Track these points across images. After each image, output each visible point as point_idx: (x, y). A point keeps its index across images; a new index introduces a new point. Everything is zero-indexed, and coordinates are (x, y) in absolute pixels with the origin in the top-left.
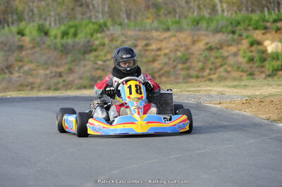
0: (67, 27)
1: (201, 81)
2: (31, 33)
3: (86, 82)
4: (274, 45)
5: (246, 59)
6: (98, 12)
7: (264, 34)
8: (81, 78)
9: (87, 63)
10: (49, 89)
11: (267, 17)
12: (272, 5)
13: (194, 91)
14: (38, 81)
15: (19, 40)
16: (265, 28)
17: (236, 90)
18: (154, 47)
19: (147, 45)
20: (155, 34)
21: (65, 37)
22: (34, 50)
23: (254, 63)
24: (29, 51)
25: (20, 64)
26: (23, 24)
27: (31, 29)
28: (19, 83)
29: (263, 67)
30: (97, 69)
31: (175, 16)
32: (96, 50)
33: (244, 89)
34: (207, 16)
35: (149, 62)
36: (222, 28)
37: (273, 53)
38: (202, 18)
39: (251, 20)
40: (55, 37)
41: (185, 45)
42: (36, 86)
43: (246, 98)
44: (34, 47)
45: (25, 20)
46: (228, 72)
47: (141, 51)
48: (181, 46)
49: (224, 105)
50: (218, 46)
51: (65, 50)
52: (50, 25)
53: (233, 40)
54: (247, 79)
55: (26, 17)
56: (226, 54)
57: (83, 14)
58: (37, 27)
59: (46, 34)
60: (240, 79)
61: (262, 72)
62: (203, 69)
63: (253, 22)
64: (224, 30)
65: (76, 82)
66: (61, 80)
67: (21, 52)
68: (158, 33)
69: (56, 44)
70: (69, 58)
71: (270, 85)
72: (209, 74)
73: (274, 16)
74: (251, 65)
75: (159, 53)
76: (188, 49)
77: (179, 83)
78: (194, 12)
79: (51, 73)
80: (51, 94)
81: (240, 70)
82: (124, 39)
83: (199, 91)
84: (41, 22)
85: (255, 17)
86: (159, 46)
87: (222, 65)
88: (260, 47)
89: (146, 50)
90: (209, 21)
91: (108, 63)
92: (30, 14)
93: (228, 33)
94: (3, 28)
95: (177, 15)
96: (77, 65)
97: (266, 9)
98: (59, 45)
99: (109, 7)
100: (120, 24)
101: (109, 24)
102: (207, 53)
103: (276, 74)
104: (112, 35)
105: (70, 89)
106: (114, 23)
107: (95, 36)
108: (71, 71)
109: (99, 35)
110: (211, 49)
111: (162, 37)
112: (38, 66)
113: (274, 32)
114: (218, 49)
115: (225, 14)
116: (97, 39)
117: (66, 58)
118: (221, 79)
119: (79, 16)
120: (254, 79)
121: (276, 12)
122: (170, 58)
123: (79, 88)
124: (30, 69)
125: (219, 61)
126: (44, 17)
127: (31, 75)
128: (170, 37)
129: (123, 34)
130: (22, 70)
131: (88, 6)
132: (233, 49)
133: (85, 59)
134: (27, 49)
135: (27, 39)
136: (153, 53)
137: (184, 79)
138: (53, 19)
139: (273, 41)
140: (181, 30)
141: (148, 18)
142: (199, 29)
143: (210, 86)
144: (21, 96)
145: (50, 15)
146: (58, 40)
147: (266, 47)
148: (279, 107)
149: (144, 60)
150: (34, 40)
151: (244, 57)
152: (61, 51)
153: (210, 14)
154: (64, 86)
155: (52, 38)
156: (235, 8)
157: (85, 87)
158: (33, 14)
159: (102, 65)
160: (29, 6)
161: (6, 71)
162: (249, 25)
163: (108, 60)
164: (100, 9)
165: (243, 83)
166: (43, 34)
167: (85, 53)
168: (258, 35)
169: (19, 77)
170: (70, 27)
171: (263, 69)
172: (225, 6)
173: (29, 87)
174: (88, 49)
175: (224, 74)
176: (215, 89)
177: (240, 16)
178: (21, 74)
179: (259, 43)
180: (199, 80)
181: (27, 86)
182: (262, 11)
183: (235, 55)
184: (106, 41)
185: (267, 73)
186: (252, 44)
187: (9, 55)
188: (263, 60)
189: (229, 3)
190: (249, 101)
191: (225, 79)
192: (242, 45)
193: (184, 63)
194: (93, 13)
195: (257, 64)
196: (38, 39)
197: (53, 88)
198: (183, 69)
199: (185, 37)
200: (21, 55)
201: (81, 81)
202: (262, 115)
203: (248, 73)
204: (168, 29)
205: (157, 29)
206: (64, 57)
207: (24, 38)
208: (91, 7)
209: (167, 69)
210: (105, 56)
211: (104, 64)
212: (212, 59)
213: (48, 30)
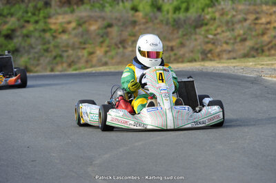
0: (179, 2)
2: (144, 8)
8: (192, 52)
9: (197, 37)
15: (133, 16)
18: (263, 20)
19: (257, 19)
20: (265, 8)
21: (177, 12)
22: (148, 25)
25: (133, 38)
30: (208, 43)
32: (206, 24)
35: (258, 35)
40: (168, 13)
44: (147, 22)
47: (250, 24)
51: (177, 25)
59: (159, 9)
65: (187, 55)
66: (172, 53)
67: (134, 27)
68: (268, 7)
69: (168, 19)
70: (180, 32)
75: (268, 26)
82: (234, 13)
86: (268, 20)
89: (255, 24)
91: (218, 36)
94: (118, 4)
96: (188, 39)
98: (171, 20)
104: (223, 9)
107: (206, 11)
108: (182, 45)
109: (210, 10)
111: (271, 11)
116: (208, 13)
117: (178, 33)
123: (190, 61)
129: (233, 9)
133: (196, 34)
134: (140, 25)
135: (140, 14)
136: (263, 26)
149: (254, 33)
150: (146, 15)
152: (173, 26)
155: (165, 13)
159: (213, 39)
161: (120, 46)
163: (218, 34)
166: (155, 10)
174: (199, 23)
184: (217, 15)
187: (122, 31)
196: (151, 14)
201: (191, 54)
205: (267, 4)
206: (175, 32)
207: (137, 13)
210: (216, 30)
211: (215, 37)
213: (161, 6)
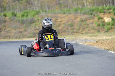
1: (78, 34)
3: (31, 35)
4: (108, 19)
5: (97, 25)
6: (36, 6)
7: (104, 15)
10: (16, 38)
11: (105, 8)
12: (107, 3)
13: (75, 38)
14: (12, 35)
16: (104, 12)
17: (92, 38)
23: (100, 27)
24: (8, 23)
26: (6, 12)
27: (9, 14)
28: (4, 36)
29: (104, 28)
31: (67, 8)
33: (95, 37)
34: (81, 8)
36: (87, 12)
37: (108, 22)
38: (79, 8)
39: (98, 9)
41: (72, 20)
42: (11, 37)
43: (97, 41)
45: (7, 10)
46: (89, 30)
48: (70, 20)
49: (87, 44)
50: (85, 20)
52: (17, 12)
53: (91, 17)
54: (97, 33)
55: (7, 9)
56: (88, 23)
57: (30, 7)
58: (11, 13)
60: (94, 33)
61: (103, 30)
62: (79, 29)
63: (99, 10)
64: (87, 13)
71: (106, 35)
72: (82, 31)
73: (108, 7)
74: (99, 27)
76: (73, 21)
77: (69, 35)
78: (75, 6)
79: (17, 31)
80: (17, 40)
81: (94, 29)
83: (77, 38)
84: (13, 11)
85: (100, 8)
87: (87, 28)
88: (102, 20)
90: (82, 10)
92: (9, 8)
93: (89, 14)
95: (68, 8)
97: (104, 5)
99: (41, 5)
100: (45, 11)
101: (41, 11)
102: (81, 23)
103: (109, 31)
105: (25, 38)
106: (43, 11)
110: (82, 21)
112: (12, 29)
113: (108, 14)
114: (85, 21)
115: (88, 7)
118: (87, 33)
119: (28, 8)
120: (100, 33)
121: (109, 6)
122: (65, 25)
124: (9, 30)
125: (86, 26)
126: (14, 9)
127: (9, 32)
128: (65, 16)
130: (5, 31)
131: (32, 4)
132: (91, 21)
137: (71, 33)
138: (18, 10)
139: (108, 17)
140: (70, 13)
141: (56, 9)
142: (77, 13)
143: (82, 36)
144: (5, 41)
145: (17, 8)
146: (20, 18)
147: (105, 20)
148: (110, 44)
151: (96, 24)
153: (82, 7)
154: (23, 37)
156: (92, 4)
157: (31, 37)
158: (10, 8)
160: (8, 4)
162: (98, 11)
164: (37, 5)
165: (95, 35)
167: (31, 23)
168: (101, 15)
169: (5, 33)
170: (25, 13)
171: (104, 29)
172: (88, 3)
173: (9, 37)
175: (88, 31)
176: (84, 37)
177: (94, 8)
178: (5, 32)
179: (102, 18)
180: (78, 33)
181: (8, 37)
182: (103, 5)
183: (92, 23)
185: (105, 30)
186: (99, 19)
188: (104, 25)
189: (89, 2)
190: (97, 42)
191: (88, 33)
192: (95, 19)
193: (71, 27)
194: (34, 7)
195: (101, 27)
197: (18, 37)
198: (71, 29)
199: (72, 16)
200: (5, 24)
202: (103, 47)
203: (98, 30)
204: (65, 13)
208: (33, 4)
209: (64, 29)
212: (83, 25)
